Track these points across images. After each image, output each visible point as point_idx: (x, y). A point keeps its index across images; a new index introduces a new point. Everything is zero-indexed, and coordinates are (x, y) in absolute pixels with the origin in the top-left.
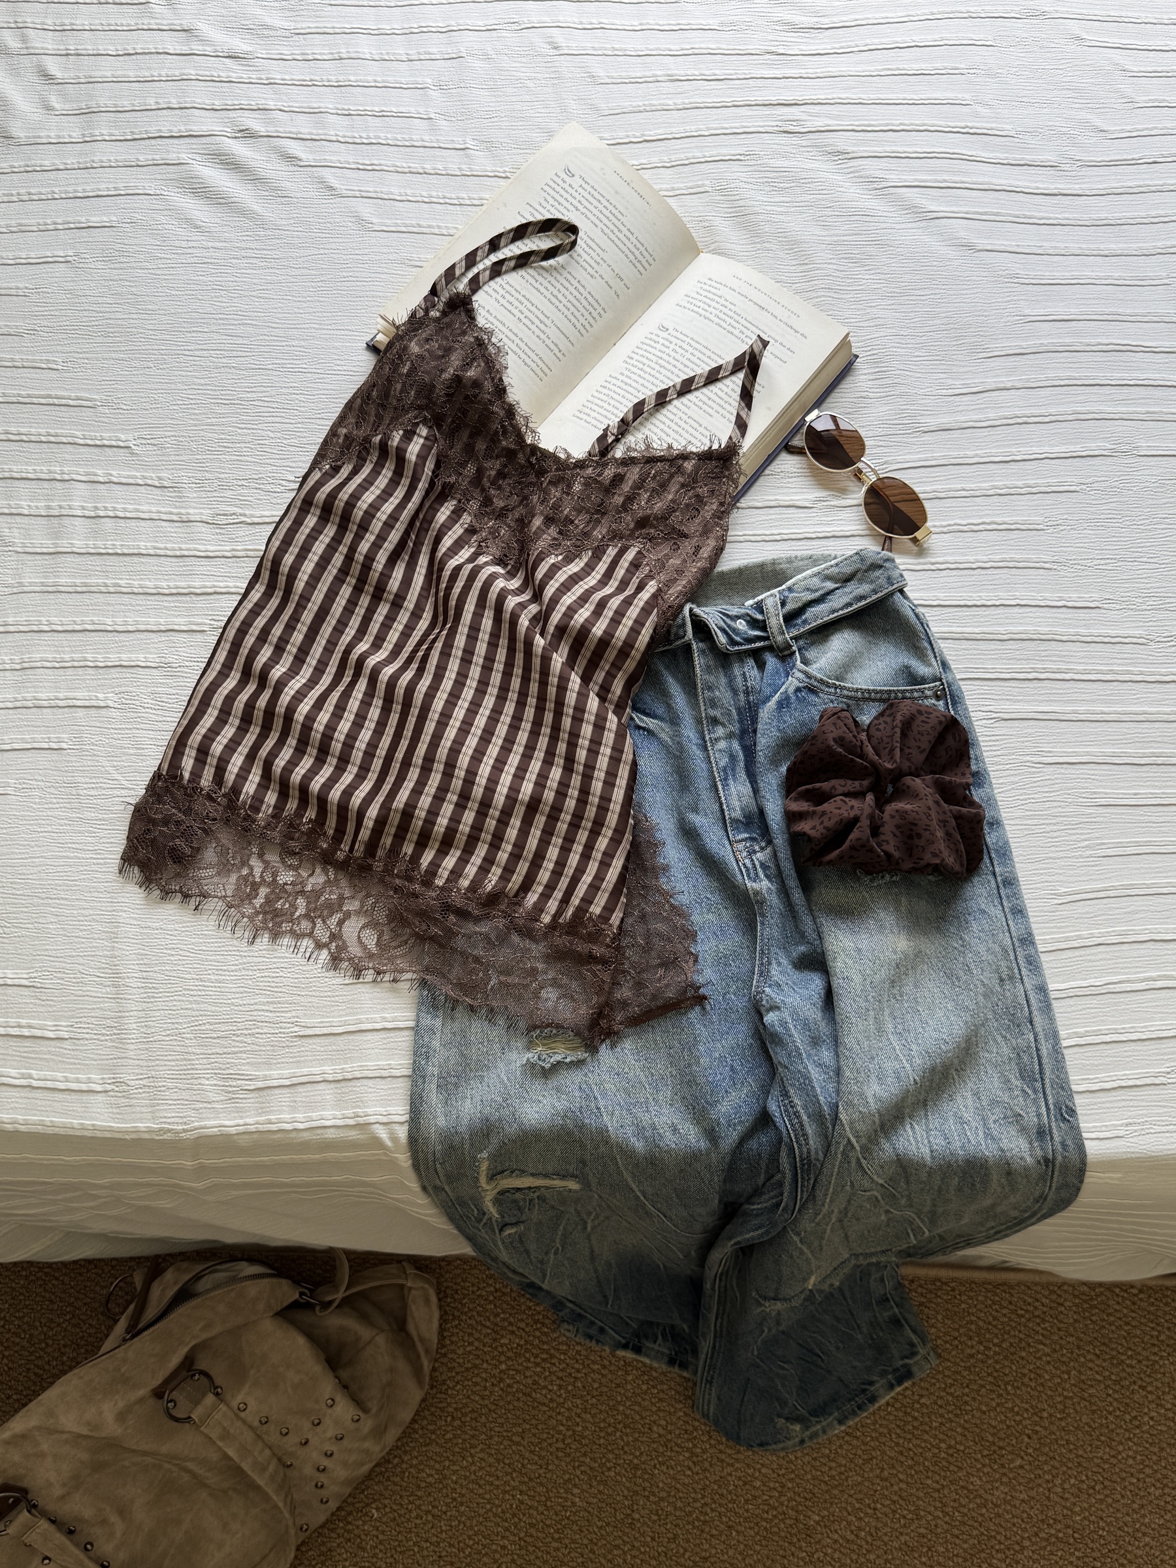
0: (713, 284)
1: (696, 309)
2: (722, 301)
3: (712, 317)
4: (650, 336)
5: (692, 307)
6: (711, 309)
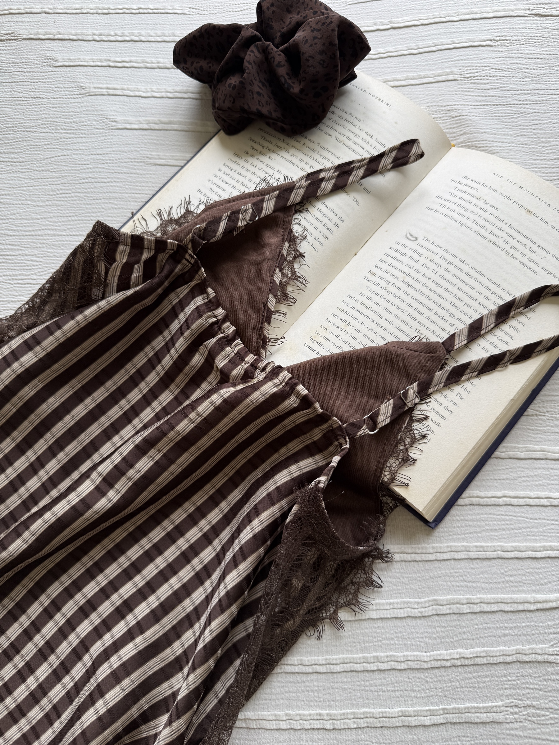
0: (469, 183)
1: (450, 214)
2: (481, 204)
3: (469, 223)
4: (396, 246)
5: (445, 211)
6: (467, 214)
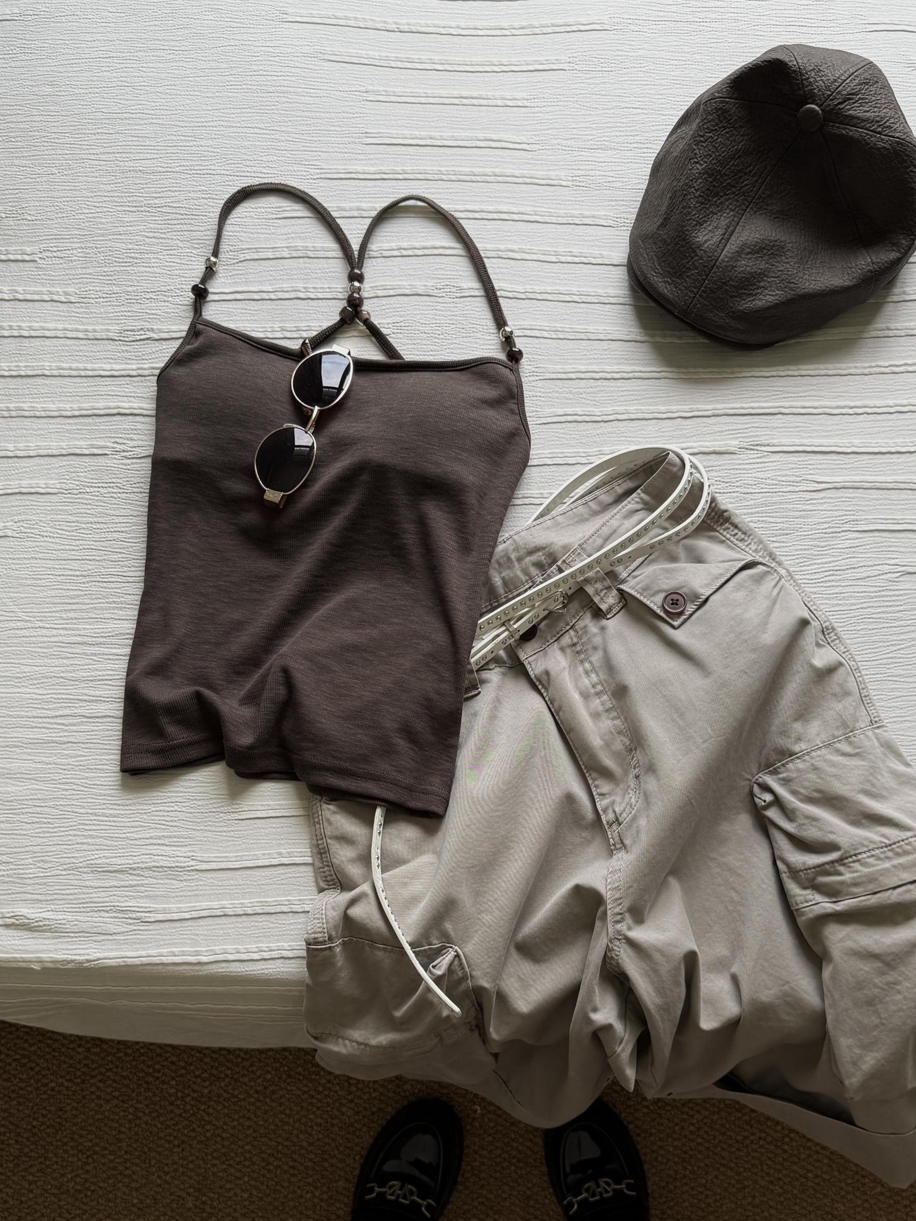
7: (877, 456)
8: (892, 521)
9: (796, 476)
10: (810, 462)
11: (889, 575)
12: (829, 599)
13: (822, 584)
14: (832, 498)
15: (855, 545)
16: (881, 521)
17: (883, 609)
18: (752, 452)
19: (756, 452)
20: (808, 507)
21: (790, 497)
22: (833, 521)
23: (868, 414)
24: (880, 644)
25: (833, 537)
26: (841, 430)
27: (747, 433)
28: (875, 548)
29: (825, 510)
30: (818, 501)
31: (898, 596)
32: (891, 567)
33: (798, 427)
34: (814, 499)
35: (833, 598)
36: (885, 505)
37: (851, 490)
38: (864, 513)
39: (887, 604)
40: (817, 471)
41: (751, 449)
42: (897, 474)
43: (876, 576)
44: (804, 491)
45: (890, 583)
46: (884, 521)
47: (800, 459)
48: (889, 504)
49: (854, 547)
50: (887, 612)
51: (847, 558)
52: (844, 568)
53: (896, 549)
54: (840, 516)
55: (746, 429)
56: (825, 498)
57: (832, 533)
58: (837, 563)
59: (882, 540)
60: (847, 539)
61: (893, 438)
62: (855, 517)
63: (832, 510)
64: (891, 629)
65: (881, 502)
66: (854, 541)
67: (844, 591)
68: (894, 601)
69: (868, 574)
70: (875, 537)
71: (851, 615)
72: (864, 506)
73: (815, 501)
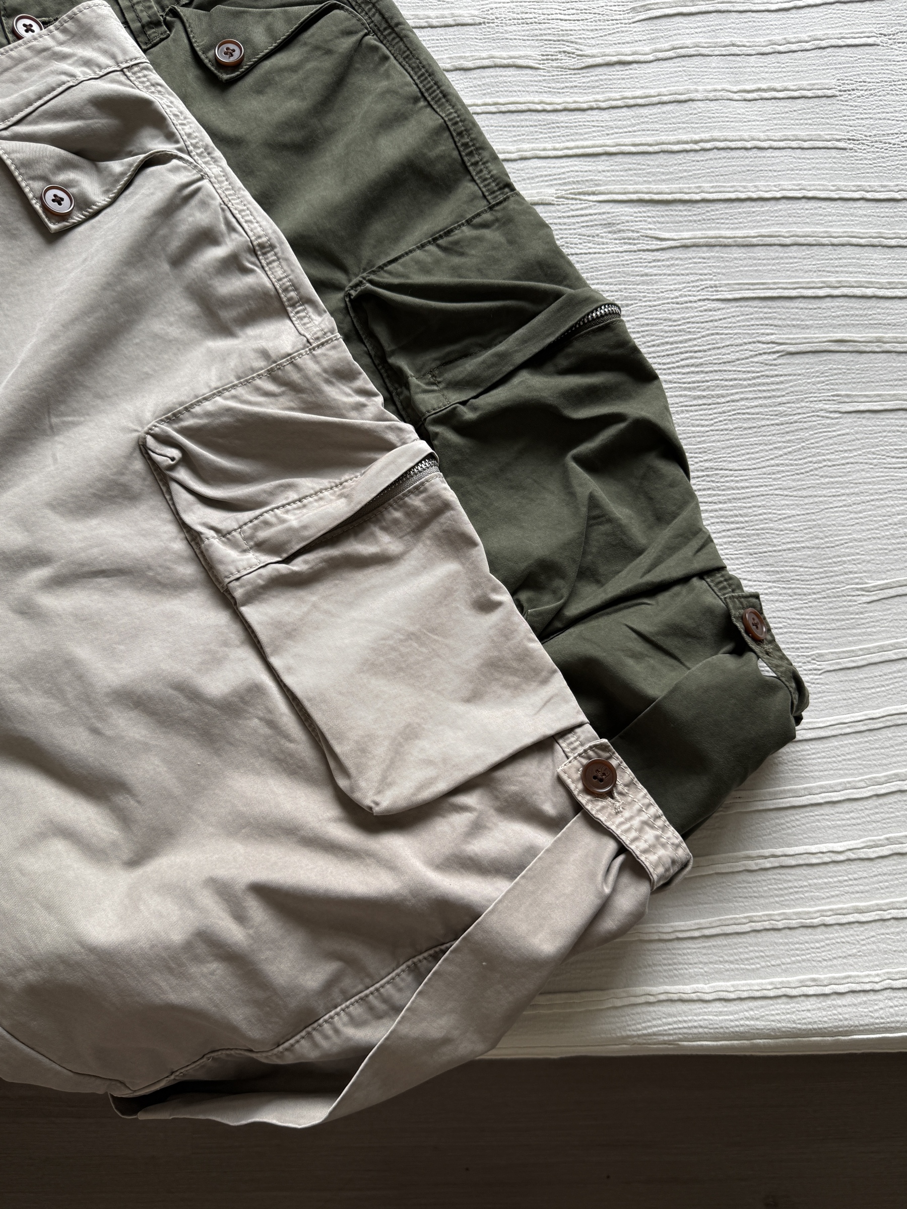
7: (735, 204)
8: (762, 287)
9: (633, 231)
10: (649, 214)
11: (765, 357)
12: (689, 389)
13: (679, 370)
14: (681, 259)
15: (717, 318)
16: (747, 287)
17: (760, 402)
18: (574, 202)
19: (578, 202)
20: (651, 270)
21: (627, 258)
22: (684, 288)
23: (718, 149)
24: (761, 448)
25: (687, 308)
26: (685, 171)
27: (565, 178)
28: (743, 321)
29: (673, 275)
30: (663, 263)
31: (777, 383)
32: (765, 346)
33: (630, 170)
34: (659, 261)
35: (694, 388)
36: (751, 266)
37: (705, 249)
38: (723, 277)
39: (765, 394)
40: (659, 225)
41: (572, 199)
42: (762, 227)
43: (747, 358)
44: (644, 251)
45: (767, 368)
46: (751, 287)
47: (636, 210)
48: (755, 265)
49: (716, 321)
50: (766, 406)
51: (708, 335)
52: (705, 348)
53: (771, 322)
54: (693, 282)
55: (564, 173)
56: (672, 258)
57: (686, 302)
58: (695, 343)
59: (751, 310)
60: (706, 310)
61: (752, 180)
62: (713, 282)
63: (683, 275)
64: (773, 428)
65: (745, 262)
66: (715, 313)
67: (708, 378)
68: (773, 390)
69: (738, 355)
70: (742, 307)
71: (720, 410)
72: (724, 268)
73: (659, 263)
